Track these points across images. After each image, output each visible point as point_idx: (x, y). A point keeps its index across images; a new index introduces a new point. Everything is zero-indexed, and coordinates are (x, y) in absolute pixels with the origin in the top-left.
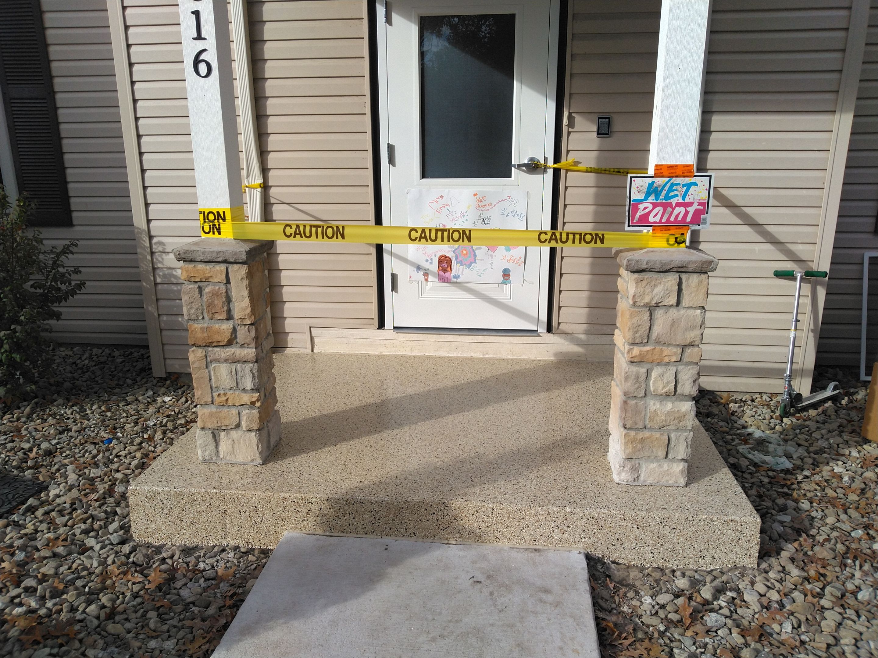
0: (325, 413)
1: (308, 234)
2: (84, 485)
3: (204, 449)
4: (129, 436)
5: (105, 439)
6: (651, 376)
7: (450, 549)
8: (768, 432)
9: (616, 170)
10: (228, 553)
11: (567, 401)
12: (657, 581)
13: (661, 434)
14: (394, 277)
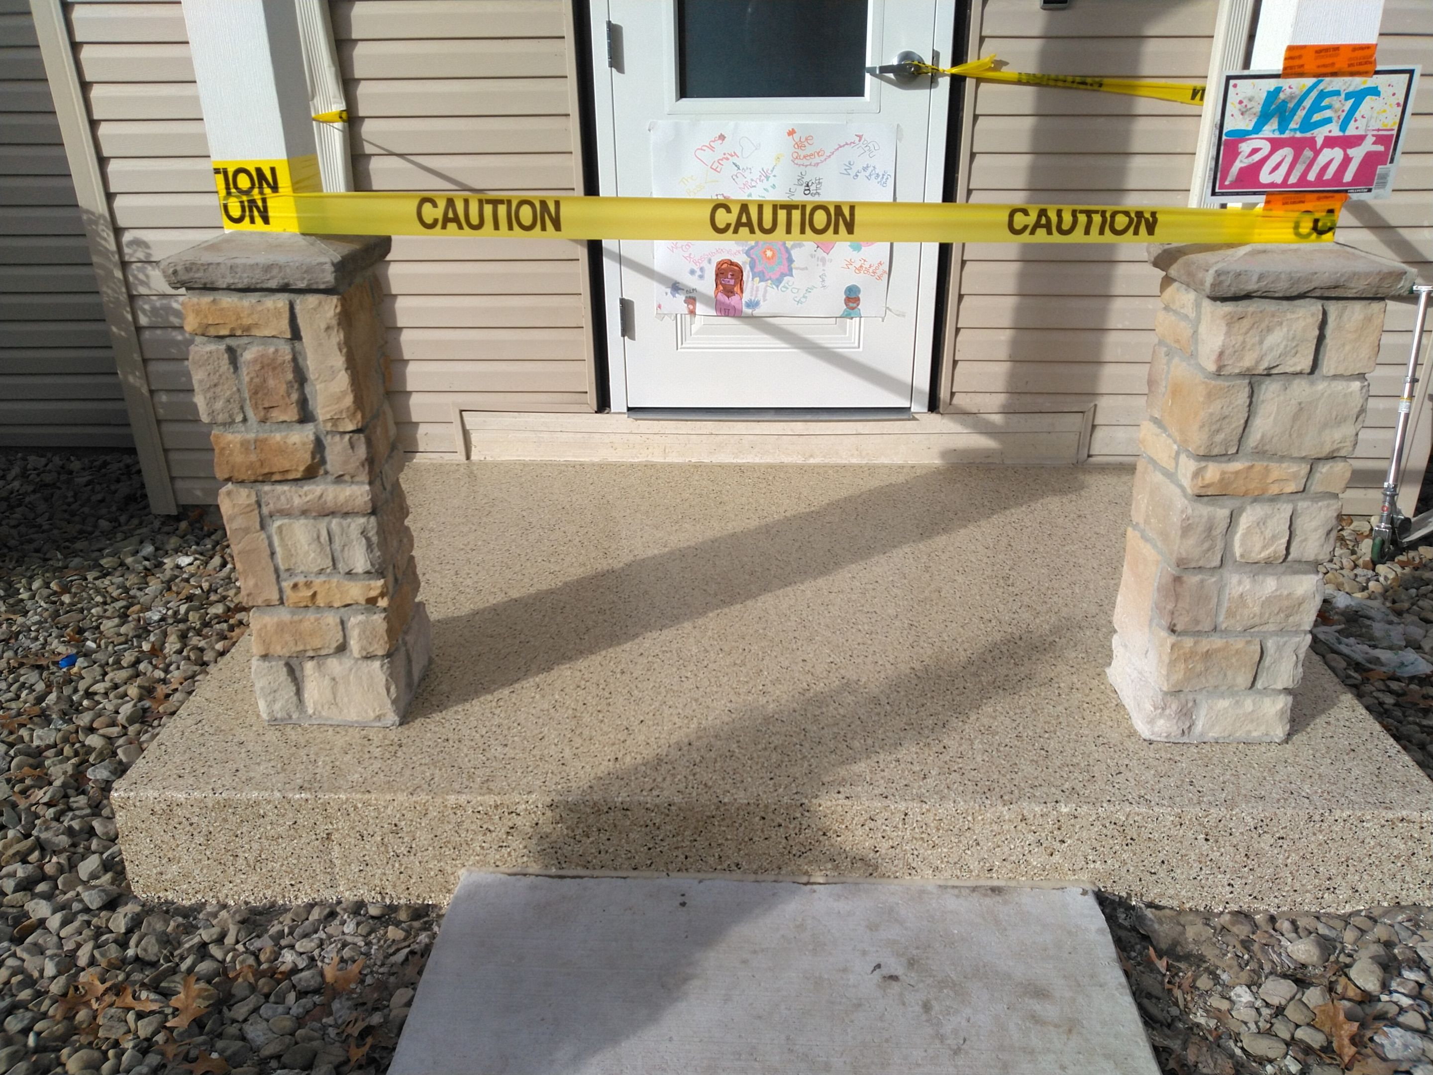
0: (514, 596)
1: (475, 220)
2: (20, 767)
3: (270, 698)
4: (110, 648)
5: (61, 657)
6: (1237, 524)
7: (816, 895)
8: (1358, 595)
9: (1078, 79)
10: (343, 923)
11: (990, 553)
12: (1246, 944)
13: (1248, 642)
14: (626, 307)
